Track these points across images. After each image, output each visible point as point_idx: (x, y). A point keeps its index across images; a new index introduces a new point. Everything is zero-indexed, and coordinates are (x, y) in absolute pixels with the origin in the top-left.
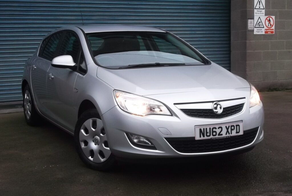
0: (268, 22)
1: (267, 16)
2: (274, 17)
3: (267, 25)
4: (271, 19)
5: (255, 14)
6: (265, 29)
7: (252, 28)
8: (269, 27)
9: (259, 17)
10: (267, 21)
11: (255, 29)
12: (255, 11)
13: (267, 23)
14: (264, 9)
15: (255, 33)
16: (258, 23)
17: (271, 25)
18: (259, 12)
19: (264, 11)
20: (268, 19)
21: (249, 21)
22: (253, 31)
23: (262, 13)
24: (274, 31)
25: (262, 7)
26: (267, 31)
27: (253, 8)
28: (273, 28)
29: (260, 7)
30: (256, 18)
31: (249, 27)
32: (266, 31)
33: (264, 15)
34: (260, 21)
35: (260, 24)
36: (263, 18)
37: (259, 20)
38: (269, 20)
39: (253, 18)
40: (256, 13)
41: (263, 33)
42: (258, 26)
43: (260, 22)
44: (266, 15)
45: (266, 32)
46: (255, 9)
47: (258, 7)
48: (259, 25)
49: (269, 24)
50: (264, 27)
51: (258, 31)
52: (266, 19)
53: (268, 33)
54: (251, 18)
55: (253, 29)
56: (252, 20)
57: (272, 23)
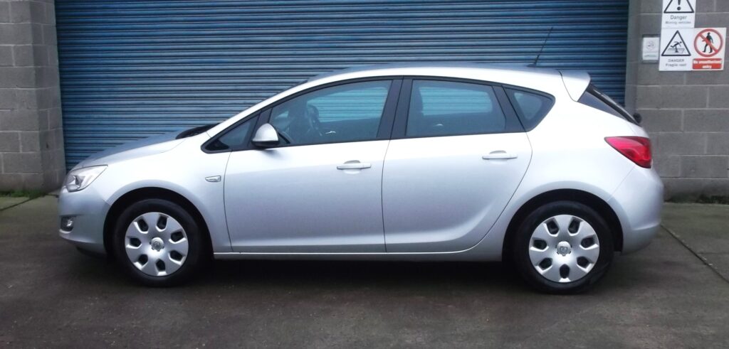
0: (705, 43)
1: (702, 29)
2: (723, 31)
3: (701, 50)
4: (712, 34)
5: (664, 25)
6: (695, 59)
7: (654, 56)
8: (707, 53)
9: (677, 32)
11: (664, 60)
12: (665, 17)
13: (701, 44)
14: (692, 12)
15: (662, 68)
16: (673, 44)
17: (711, 49)
18: (678, 20)
19: (691, 17)
20: (705, 35)
21: (646, 41)
22: (657, 63)
23: (685, 23)
24: (722, 62)
25: (685, 7)
26: (701, 62)
27: (657, 11)
28: (721, 55)
29: (679, 8)
30: (667, 33)
31: (644, 55)
32: (696, 62)
33: (692, 25)
34: (679, 40)
35: (678, 46)
36: (689, 32)
37: (677, 39)
38: (709, 38)
39: (657, 35)
40: (667, 22)
41: (689, 68)
42: (673, 52)
43: (678, 44)
44: (697, 26)
45: (695, 66)
46: (665, 12)
47: (673, 7)
48: (676, 49)
49: (708, 48)
50: (689, 55)
51: (672, 63)
52: (700, 35)
53: (704, 67)
54: (650, 33)
55: (656, 58)
56: (655, 39)
57: (716, 43)
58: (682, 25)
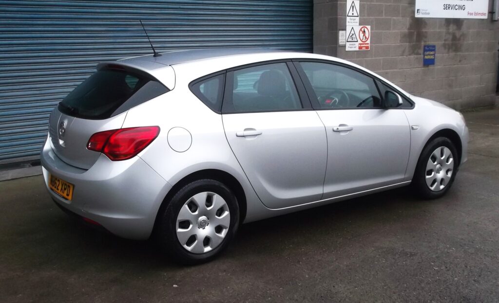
1: (362, 26)
2: (369, 27)
3: (362, 38)
4: (366, 30)
5: (347, 24)
6: (359, 44)
8: (364, 40)
9: (353, 28)
10: (361, 32)
11: (348, 44)
12: (348, 19)
13: (362, 35)
14: (358, 16)
15: (347, 49)
16: (351, 35)
17: (366, 37)
18: (353, 21)
19: (357, 19)
20: (363, 30)
21: (341, 33)
22: (345, 46)
23: (355, 22)
24: (369, 45)
26: (362, 45)
27: (345, 15)
28: (369, 41)
29: (353, 14)
30: (348, 29)
31: (340, 41)
32: (360, 45)
33: (358, 24)
35: (353, 36)
36: (357, 28)
37: (353, 32)
38: (364, 31)
39: (345, 29)
40: (348, 22)
41: (357, 49)
44: (360, 24)
45: (360, 48)
46: (348, 16)
47: (350, 14)
48: (352, 39)
49: (364, 37)
50: (357, 41)
51: (351, 46)
52: (361, 30)
53: (363, 48)
54: (341, 28)
55: (344, 43)
56: (344, 32)
57: (367, 35)
58: (354, 24)
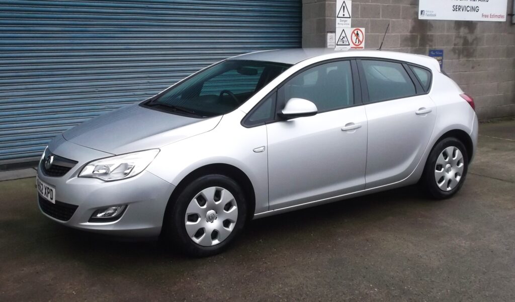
0: (356, 37)
1: (355, 28)
2: (363, 30)
3: (354, 42)
4: (359, 32)
5: (337, 26)
6: (351, 47)
7: (333, 45)
8: (357, 44)
9: (343, 30)
12: (338, 20)
14: (350, 18)
16: (341, 38)
17: (359, 41)
18: (343, 23)
19: (349, 20)
20: (356, 32)
21: (329, 35)
23: (346, 24)
25: (347, 15)
27: (334, 16)
28: (363, 45)
29: (344, 15)
30: (338, 31)
31: (328, 44)
33: (350, 26)
34: (344, 36)
35: (344, 39)
36: (349, 31)
37: (343, 35)
38: (357, 34)
39: (334, 31)
40: (338, 24)
42: (341, 43)
43: (344, 37)
44: (352, 26)
46: (338, 17)
47: (341, 15)
48: (343, 42)
49: (357, 40)
50: (349, 45)
52: (353, 32)
54: (330, 30)
55: (334, 47)
56: (333, 34)
57: (361, 38)
58: (345, 26)
